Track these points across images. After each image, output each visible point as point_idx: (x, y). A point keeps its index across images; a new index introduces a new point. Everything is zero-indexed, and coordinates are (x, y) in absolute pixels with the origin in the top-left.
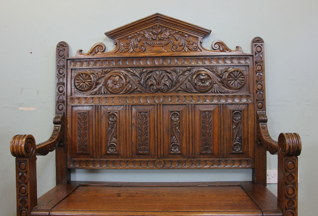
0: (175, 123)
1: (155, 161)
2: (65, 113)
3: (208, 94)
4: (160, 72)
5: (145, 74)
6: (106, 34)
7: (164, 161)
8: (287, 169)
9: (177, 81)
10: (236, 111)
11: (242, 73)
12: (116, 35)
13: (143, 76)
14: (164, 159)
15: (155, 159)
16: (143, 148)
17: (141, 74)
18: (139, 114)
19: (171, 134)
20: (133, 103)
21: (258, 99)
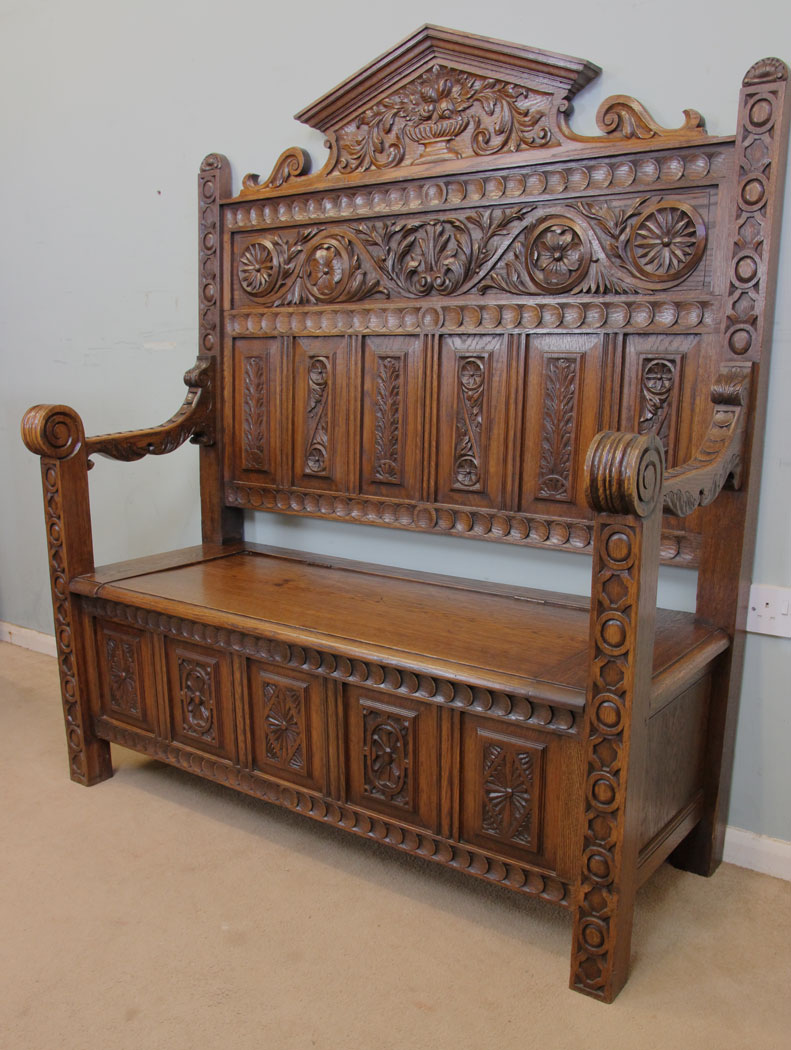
0: (470, 393)
1: (414, 507)
2: (218, 359)
3: (571, 300)
4: (439, 228)
5: (398, 237)
6: (299, 117)
7: (437, 510)
8: (605, 557)
9: (482, 256)
10: (655, 362)
11: (689, 217)
12: (326, 118)
13: (394, 245)
14: (438, 505)
15: (413, 502)
16: (387, 466)
17: (389, 237)
18: (380, 361)
19: (457, 426)
20: (368, 330)
21: (732, 317)
